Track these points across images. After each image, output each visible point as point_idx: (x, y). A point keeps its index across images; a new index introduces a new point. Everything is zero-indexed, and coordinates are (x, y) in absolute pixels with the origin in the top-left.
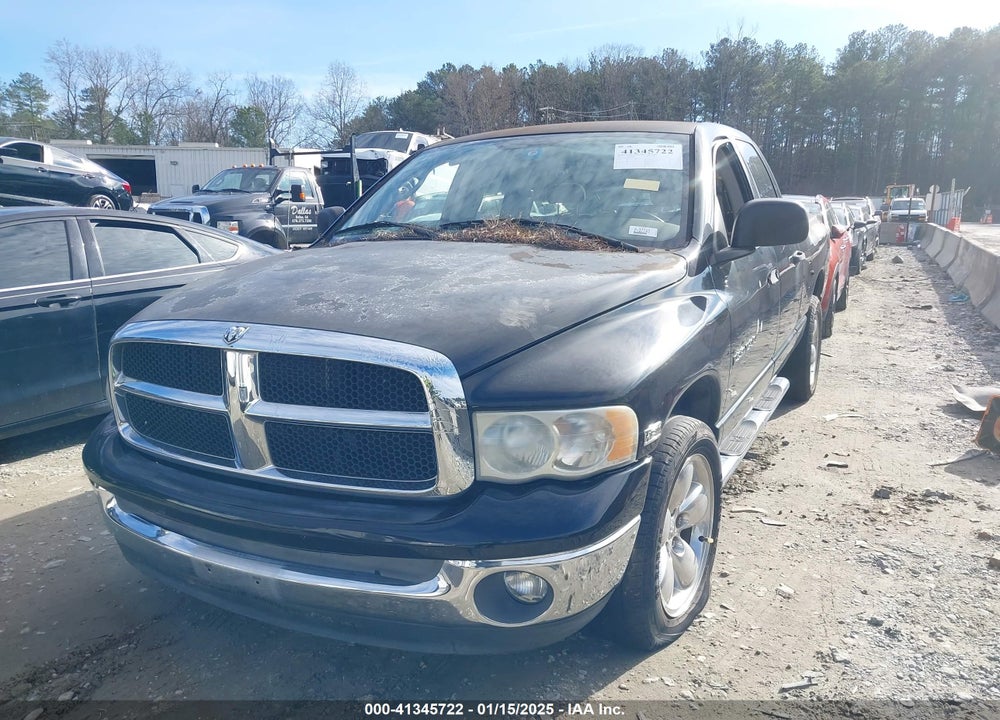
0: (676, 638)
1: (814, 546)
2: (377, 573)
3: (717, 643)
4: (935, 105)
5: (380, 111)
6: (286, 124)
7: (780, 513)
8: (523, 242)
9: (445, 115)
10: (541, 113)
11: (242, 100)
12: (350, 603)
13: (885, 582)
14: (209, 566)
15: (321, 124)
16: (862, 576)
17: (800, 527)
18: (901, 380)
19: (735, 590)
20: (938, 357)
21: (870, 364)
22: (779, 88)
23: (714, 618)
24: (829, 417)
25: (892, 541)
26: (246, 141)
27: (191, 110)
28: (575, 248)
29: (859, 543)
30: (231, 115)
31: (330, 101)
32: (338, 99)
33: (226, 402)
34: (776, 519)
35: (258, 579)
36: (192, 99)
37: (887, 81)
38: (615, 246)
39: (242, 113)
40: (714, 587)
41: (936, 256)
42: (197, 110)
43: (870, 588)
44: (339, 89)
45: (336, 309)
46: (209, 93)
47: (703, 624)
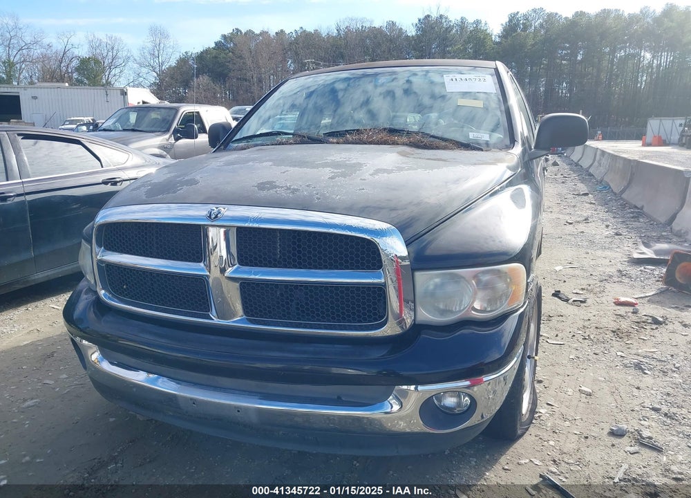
0: (527, 429)
1: (590, 357)
2: (339, 398)
3: (557, 431)
4: (564, 62)
5: (188, 62)
6: (118, 70)
7: (557, 336)
8: (398, 144)
9: (235, 64)
10: (304, 65)
11: (84, 52)
12: (296, 419)
13: (648, 380)
14: (194, 401)
15: (144, 70)
16: (632, 377)
17: (575, 345)
18: (592, 242)
19: (551, 391)
20: (607, 226)
21: (568, 232)
22: (466, 49)
23: (546, 413)
24: (558, 268)
25: (640, 351)
26: (86, 81)
27: (44, 58)
28: (437, 148)
29: (619, 353)
30: (75, 63)
31: (151, 54)
32: (156, 53)
33: (209, 267)
34: (556, 340)
35: (238, 409)
36: (45, 50)
37: (533, 45)
38: (467, 146)
39: (84, 62)
40: (538, 391)
41: (579, 161)
42: (49, 58)
43: (641, 385)
44: (157, 46)
45: (293, 193)
46: (58, 46)
47: (541, 418)
